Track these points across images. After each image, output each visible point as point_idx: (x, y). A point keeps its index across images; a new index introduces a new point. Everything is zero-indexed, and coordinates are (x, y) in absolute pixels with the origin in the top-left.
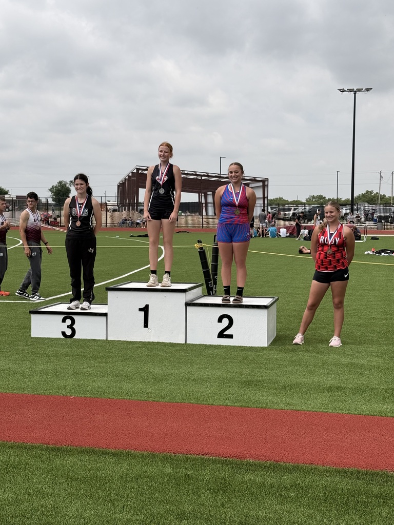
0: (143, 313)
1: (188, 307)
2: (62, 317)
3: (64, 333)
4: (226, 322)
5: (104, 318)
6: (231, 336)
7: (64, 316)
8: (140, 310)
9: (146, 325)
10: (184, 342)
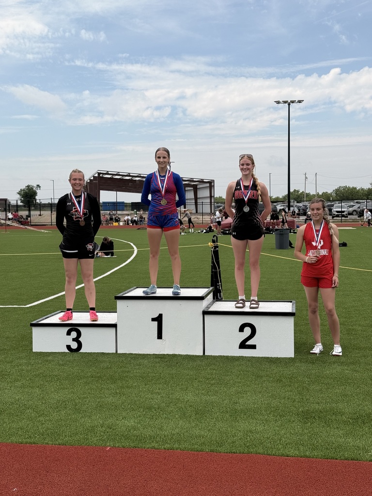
0: (156, 323)
1: (206, 316)
2: (67, 329)
3: (69, 347)
4: (248, 331)
5: (113, 330)
6: (253, 347)
7: (68, 328)
8: (153, 320)
9: (160, 336)
10: (202, 354)
